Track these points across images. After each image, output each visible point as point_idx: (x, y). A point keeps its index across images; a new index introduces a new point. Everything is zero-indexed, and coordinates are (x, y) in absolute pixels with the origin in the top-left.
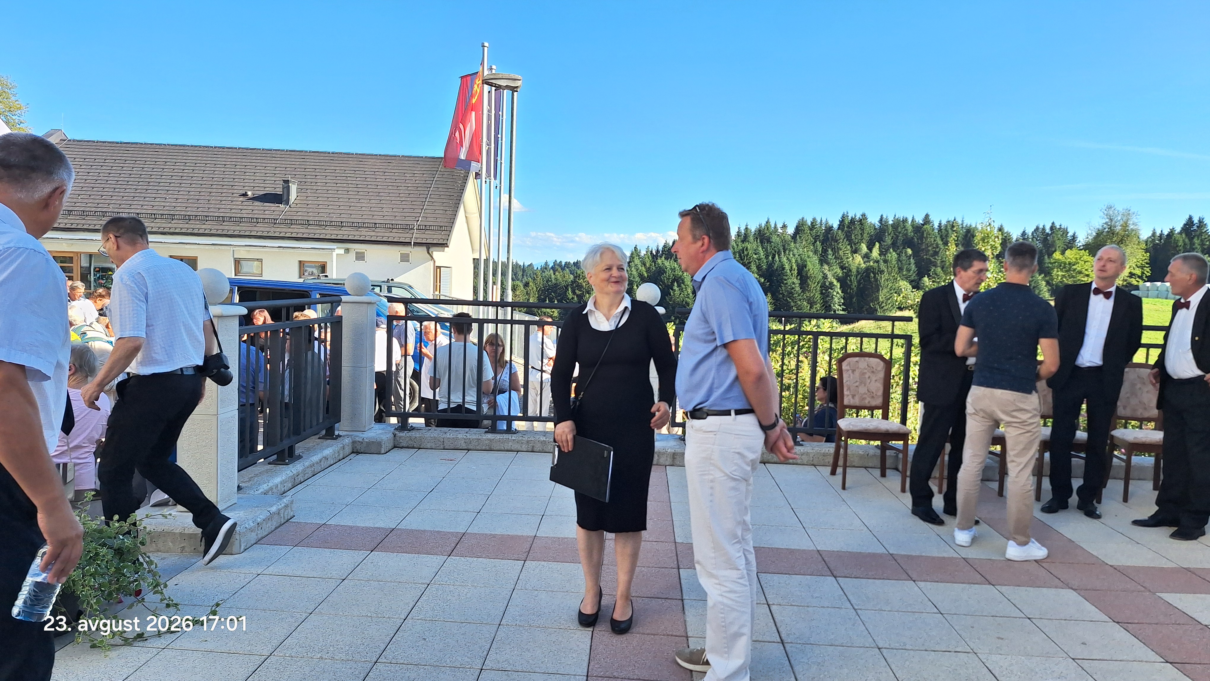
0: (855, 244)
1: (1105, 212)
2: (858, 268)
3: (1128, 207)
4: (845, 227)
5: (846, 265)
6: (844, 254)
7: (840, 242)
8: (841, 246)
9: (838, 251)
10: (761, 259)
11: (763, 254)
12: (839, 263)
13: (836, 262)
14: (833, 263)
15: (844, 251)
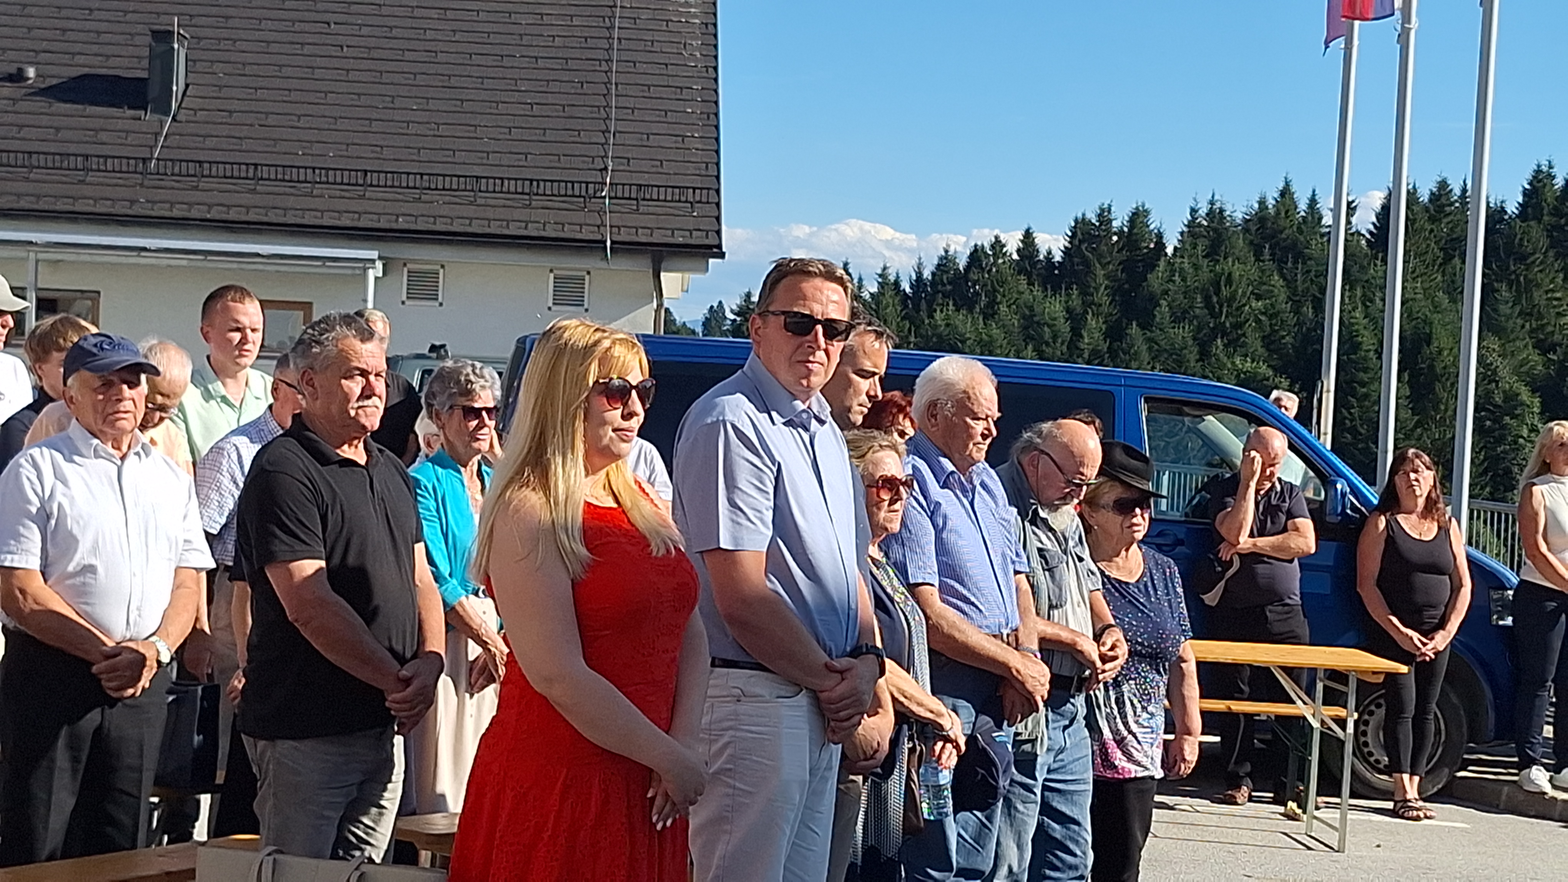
4: (1545, 212)
5: (1557, 337)
6: (1548, 299)
7: (1534, 262)
8: (1539, 275)
9: (1528, 290)
10: (1276, 315)
11: (1283, 297)
12: (1532, 331)
13: (1523, 327)
14: (1512, 331)
15: (1547, 292)
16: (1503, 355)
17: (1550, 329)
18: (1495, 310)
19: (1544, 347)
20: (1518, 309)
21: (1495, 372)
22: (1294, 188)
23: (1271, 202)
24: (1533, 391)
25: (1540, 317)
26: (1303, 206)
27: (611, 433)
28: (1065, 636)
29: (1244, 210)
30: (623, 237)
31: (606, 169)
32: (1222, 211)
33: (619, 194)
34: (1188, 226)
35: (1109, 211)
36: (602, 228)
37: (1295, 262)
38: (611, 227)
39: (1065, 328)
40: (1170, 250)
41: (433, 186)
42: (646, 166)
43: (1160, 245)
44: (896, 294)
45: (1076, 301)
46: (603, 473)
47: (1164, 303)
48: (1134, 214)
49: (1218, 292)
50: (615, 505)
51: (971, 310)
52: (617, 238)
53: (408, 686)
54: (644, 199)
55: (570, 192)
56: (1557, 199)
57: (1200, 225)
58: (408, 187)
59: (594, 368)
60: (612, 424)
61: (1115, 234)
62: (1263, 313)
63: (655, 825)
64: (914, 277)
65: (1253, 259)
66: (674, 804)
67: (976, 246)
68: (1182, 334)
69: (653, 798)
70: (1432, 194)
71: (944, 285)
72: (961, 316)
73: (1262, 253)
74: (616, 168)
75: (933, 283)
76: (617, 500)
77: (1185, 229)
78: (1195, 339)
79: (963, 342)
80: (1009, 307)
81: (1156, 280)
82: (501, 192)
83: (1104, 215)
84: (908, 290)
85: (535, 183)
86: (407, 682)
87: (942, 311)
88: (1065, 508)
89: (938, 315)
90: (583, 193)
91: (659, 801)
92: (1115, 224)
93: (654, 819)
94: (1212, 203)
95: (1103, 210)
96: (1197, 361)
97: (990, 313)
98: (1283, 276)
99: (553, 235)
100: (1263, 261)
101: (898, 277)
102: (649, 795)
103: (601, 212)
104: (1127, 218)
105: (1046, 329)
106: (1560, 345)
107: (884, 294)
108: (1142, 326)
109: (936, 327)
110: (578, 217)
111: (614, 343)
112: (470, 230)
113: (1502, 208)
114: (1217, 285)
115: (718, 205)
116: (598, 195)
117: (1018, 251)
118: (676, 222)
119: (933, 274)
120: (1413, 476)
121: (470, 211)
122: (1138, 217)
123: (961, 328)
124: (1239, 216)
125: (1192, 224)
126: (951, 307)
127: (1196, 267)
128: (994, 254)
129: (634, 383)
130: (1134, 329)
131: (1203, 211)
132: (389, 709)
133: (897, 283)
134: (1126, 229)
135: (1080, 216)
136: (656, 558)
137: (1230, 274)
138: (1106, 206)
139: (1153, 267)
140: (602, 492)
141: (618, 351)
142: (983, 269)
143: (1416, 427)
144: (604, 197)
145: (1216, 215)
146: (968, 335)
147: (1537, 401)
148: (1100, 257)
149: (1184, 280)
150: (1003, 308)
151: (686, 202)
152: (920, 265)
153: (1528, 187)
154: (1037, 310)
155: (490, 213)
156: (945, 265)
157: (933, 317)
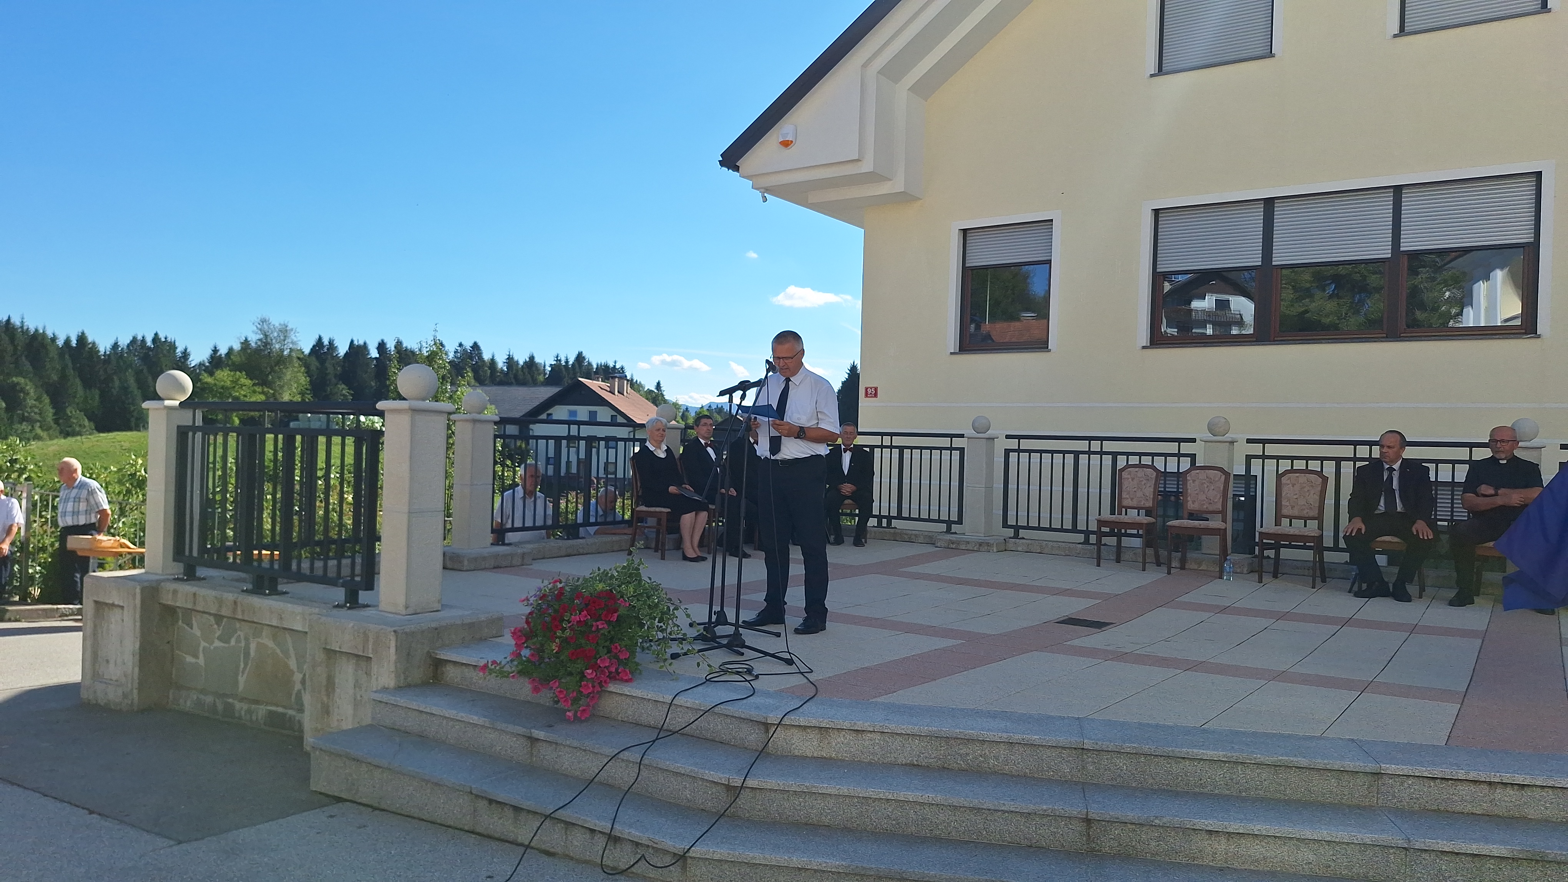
1: (258, 326)
3: (286, 322)
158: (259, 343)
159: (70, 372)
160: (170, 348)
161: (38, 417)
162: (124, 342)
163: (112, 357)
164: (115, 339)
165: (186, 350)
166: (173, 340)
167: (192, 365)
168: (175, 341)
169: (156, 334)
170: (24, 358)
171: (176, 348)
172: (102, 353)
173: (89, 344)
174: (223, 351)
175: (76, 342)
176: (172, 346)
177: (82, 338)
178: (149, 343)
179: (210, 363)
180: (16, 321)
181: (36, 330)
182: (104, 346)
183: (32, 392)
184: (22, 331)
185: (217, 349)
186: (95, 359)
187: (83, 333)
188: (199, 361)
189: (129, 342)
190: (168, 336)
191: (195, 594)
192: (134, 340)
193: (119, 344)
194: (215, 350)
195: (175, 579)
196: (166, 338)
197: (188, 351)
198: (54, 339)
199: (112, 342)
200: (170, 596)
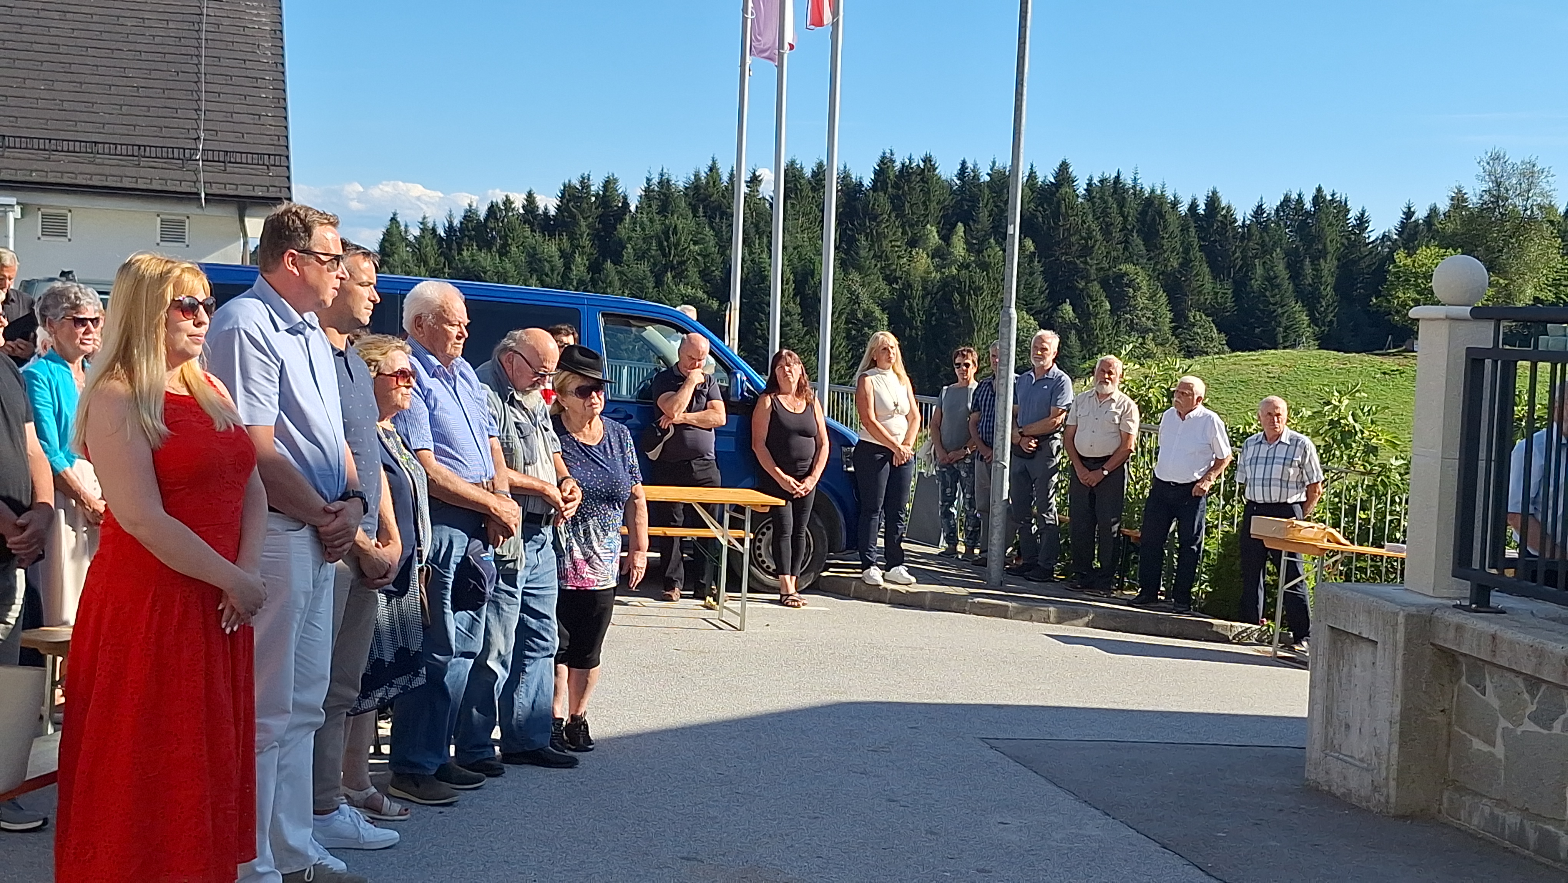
0: (911, 226)
2: (924, 280)
4: (889, 185)
5: (898, 274)
6: (892, 246)
7: (882, 221)
8: (886, 230)
9: (879, 240)
10: (708, 255)
11: (712, 243)
12: (882, 268)
13: (876, 265)
14: (869, 268)
15: (891, 242)
16: (863, 285)
17: (894, 267)
18: (857, 254)
19: (890, 280)
20: (872, 252)
21: (857, 297)
22: (719, 165)
23: (703, 175)
24: (883, 310)
25: (887, 259)
26: (725, 178)
27: (186, 338)
28: (537, 485)
29: (685, 180)
30: (215, 190)
31: (199, 138)
32: (668, 181)
33: (210, 158)
34: (645, 191)
35: (589, 179)
36: (197, 184)
37: (721, 218)
38: (204, 183)
39: (559, 263)
40: (633, 208)
41: (59, 148)
42: (231, 137)
43: (626, 204)
44: (434, 237)
45: (566, 244)
46: (179, 369)
47: (629, 246)
48: (606, 182)
49: (667, 239)
50: (187, 394)
51: (490, 249)
52: (209, 191)
53: (24, 530)
54: (230, 162)
55: (170, 156)
56: (896, 177)
57: (653, 191)
58: (39, 149)
59: (170, 291)
60: (186, 331)
61: (593, 195)
62: (699, 255)
63: (224, 630)
64: (447, 225)
65: (691, 215)
66: (238, 614)
67: (492, 202)
68: (644, 268)
69: (223, 610)
70: (813, 171)
71: (469, 231)
72: (483, 255)
73: (697, 211)
74: (207, 138)
75: (461, 230)
76: (189, 390)
77: (643, 193)
78: (651, 271)
79: (485, 273)
80: (517, 247)
81: (623, 230)
82: (116, 155)
83: (585, 183)
84: (443, 234)
85: (142, 148)
86: (23, 528)
87: (468, 250)
88: (535, 392)
89: (465, 253)
90: (181, 157)
91: (227, 612)
92: (593, 188)
93: (223, 625)
94: (662, 175)
95: (583, 178)
96: (654, 288)
97: (503, 252)
98: (712, 228)
99: (159, 188)
100: (699, 217)
101: (435, 225)
102: (220, 608)
103: (196, 172)
104: (601, 185)
105: (546, 264)
106: (901, 278)
107: (424, 237)
108: (615, 263)
109: (464, 262)
110: (178, 174)
111: (183, 271)
112: (90, 183)
113: (861, 182)
114: (666, 233)
115: (288, 168)
116: (194, 158)
117: (523, 207)
118: (256, 180)
119: (461, 223)
120: (787, 368)
121: (91, 168)
122: (609, 184)
123: (483, 264)
124: (681, 185)
125: (647, 190)
126: (475, 247)
127: (651, 221)
128: (505, 209)
129: (201, 300)
130: (609, 264)
131: (656, 180)
132: (10, 549)
133: (434, 230)
134: (601, 193)
135: (567, 182)
136: (219, 432)
137: (676, 226)
138: (586, 175)
139: (622, 220)
140: (179, 385)
141: (187, 277)
142: (498, 220)
143: (805, 335)
144: (199, 160)
145: (665, 183)
146: (488, 268)
147: (885, 317)
148: (582, 212)
149: (643, 229)
150: (514, 249)
151: (264, 165)
152: (450, 216)
153: (877, 168)
154: (539, 250)
155: (107, 170)
156: (469, 216)
157: (461, 255)
158: (1486, 197)
159: (1196, 254)
160: (1338, 212)
161: (1150, 324)
162: (1271, 204)
163: (1254, 229)
164: (1259, 199)
165: (1362, 215)
166: (1343, 198)
167: (1371, 239)
168: (1346, 199)
169: (1319, 190)
170: (1135, 234)
171: (1348, 211)
172: (1240, 223)
173: (1223, 209)
174: (1421, 214)
175: (1204, 207)
176: (1343, 209)
177: (1213, 201)
178: (1308, 205)
179: (1400, 234)
180: (1127, 179)
181: (1153, 191)
182: (1243, 213)
183: (1144, 285)
184: (1134, 194)
185: (1412, 209)
186: (1230, 234)
187: (1214, 193)
188: (1382, 232)
189: (1279, 203)
190: (1336, 191)
191: (1494, 637)
192: (1287, 200)
193: (1263, 207)
194: (1409, 214)
195: (1455, 606)
196: (1333, 195)
197: (1366, 214)
198: (1175, 204)
199: (1253, 206)
200: (1451, 634)
